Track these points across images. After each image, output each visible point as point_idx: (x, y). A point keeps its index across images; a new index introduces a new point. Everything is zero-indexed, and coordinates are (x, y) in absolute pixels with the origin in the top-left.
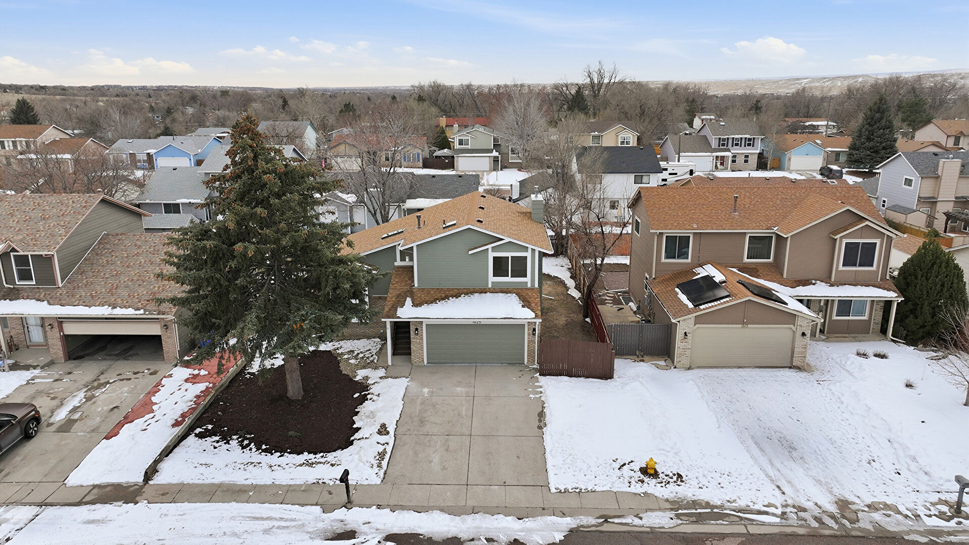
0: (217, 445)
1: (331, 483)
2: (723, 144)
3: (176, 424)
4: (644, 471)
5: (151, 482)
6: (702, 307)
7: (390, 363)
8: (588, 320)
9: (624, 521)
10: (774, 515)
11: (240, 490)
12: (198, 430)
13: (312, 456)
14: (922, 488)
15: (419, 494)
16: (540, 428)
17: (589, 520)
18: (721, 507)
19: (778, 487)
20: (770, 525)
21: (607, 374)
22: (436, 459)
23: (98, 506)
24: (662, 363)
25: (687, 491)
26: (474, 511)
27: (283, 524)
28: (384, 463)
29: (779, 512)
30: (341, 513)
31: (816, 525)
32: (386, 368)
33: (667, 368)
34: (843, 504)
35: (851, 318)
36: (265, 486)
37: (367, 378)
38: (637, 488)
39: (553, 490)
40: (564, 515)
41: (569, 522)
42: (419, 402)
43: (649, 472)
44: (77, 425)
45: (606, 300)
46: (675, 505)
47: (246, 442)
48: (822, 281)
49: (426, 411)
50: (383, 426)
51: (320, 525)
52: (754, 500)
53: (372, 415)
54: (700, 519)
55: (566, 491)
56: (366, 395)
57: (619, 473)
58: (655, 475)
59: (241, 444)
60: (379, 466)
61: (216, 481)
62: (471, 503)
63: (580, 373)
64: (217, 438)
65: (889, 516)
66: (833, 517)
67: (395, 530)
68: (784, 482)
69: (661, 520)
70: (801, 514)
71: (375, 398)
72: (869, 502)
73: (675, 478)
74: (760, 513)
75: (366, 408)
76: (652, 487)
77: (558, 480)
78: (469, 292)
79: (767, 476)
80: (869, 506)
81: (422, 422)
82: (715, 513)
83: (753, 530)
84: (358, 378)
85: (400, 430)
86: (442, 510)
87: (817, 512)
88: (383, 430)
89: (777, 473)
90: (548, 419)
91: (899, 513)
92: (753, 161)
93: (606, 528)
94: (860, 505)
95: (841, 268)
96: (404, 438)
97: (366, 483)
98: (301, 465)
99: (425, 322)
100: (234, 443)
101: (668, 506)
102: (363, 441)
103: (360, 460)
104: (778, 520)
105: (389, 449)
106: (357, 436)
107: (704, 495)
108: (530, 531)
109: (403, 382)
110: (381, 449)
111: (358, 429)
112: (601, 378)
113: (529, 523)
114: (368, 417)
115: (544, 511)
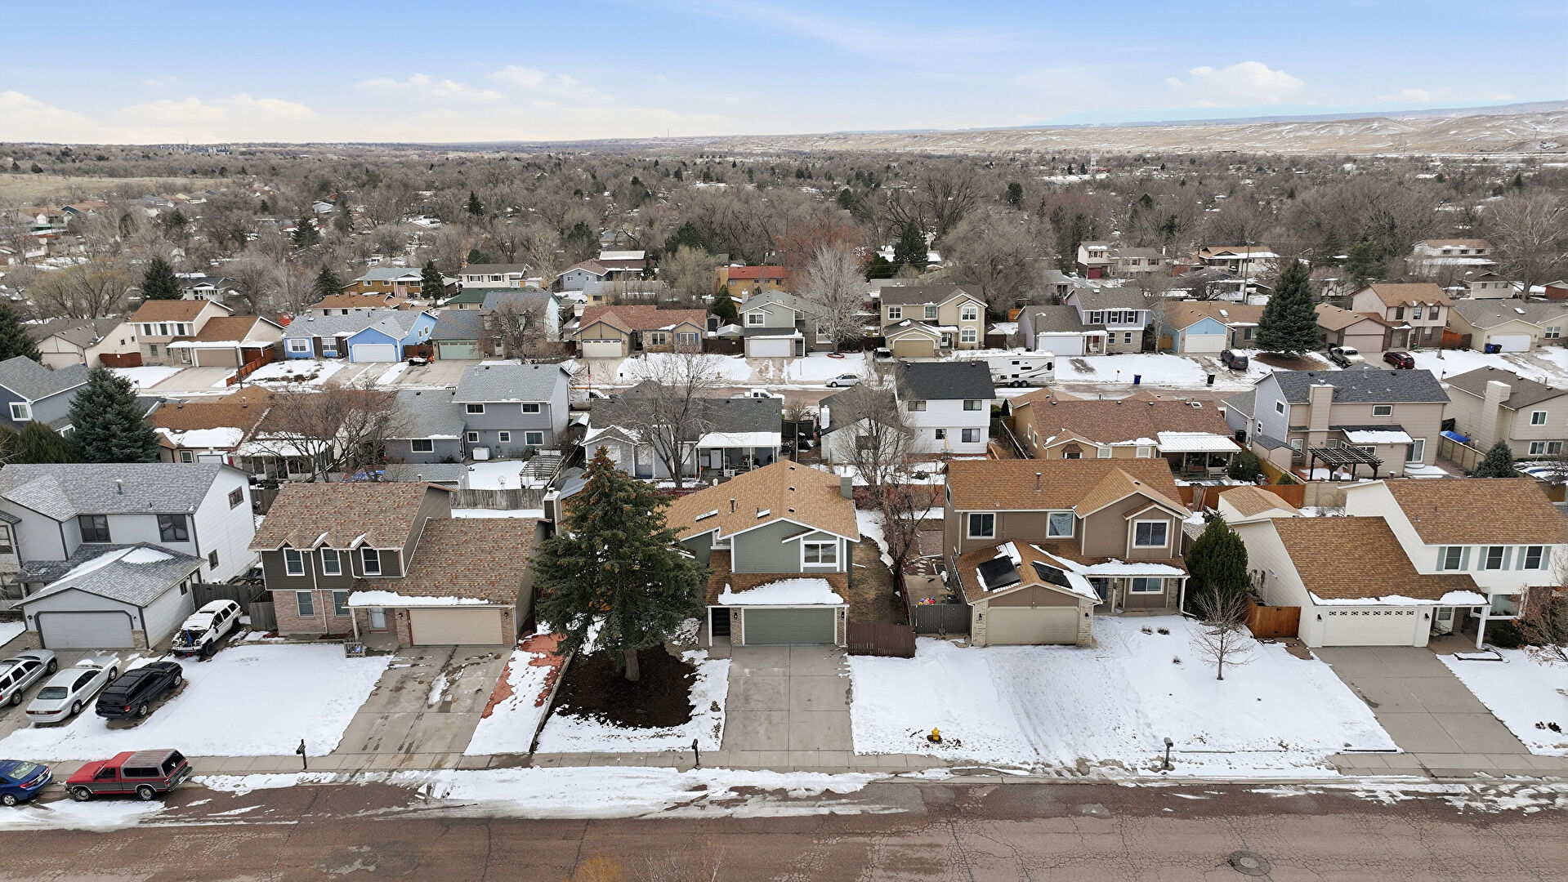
0: (579, 722)
1: (680, 751)
2: (1097, 321)
3: (538, 704)
4: (930, 738)
5: (536, 752)
6: (995, 591)
7: (711, 645)
8: (898, 593)
9: (910, 775)
10: (1026, 770)
11: (609, 757)
12: (558, 709)
13: (659, 729)
14: (1148, 748)
15: (752, 758)
16: (848, 704)
17: (883, 776)
18: (987, 764)
19: (1036, 750)
20: (1021, 777)
21: (909, 653)
22: (762, 730)
23: (503, 770)
24: (962, 641)
25: (962, 754)
26: (795, 770)
27: (651, 781)
28: (720, 734)
29: (1030, 768)
30: (693, 772)
31: (1056, 776)
32: (708, 649)
33: (965, 646)
34: (1082, 762)
35: (1147, 593)
36: (627, 754)
37: (692, 660)
38: (924, 752)
39: (857, 754)
40: (864, 772)
41: (869, 777)
42: (742, 682)
43: (934, 739)
44: (453, 705)
45: (919, 568)
46: (950, 764)
47: (602, 719)
48: (1117, 559)
49: (749, 690)
50: (715, 703)
51: (679, 781)
52: (1014, 759)
53: (703, 694)
54: (969, 773)
55: (867, 754)
56: (695, 676)
57: (910, 740)
58: (939, 741)
59: (598, 720)
60: (717, 737)
61: (589, 750)
62: (792, 764)
63: (885, 652)
64: (577, 716)
65: (1113, 769)
66: (1070, 771)
67: (736, 785)
68: (1041, 745)
69: (940, 775)
70: (1047, 769)
71: (703, 679)
72: (1102, 759)
73: (954, 743)
74: (1015, 768)
75: (697, 687)
76: (936, 750)
77: (861, 745)
78: (783, 577)
79: (1030, 741)
80: (1101, 763)
81: (747, 700)
82: (981, 769)
83: (1007, 780)
84: (684, 660)
85: (729, 707)
86: (770, 769)
87: (1059, 767)
88: (715, 707)
89: (1037, 739)
90: (854, 696)
91: (1122, 767)
92: (1137, 340)
93: (896, 780)
94: (1095, 761)
95: (1134, 546)
96: (734, 713)
97: (708, 750)
98: (653, 737)
99: (743, 608)
100: (592, 720)
101: (945, 764)
102: (700, 717)
103: (701, 732)
104: (1027, 773)
105: (722, 723)
106: (693, 712)
107: (974, 757)
108: (838, 783)
109: (725, 664)
110: (716, 723)
111: (693, 707)
112: (904, 657)
113: (838, 778)
114: (700, 696)
115: (849, 769)
